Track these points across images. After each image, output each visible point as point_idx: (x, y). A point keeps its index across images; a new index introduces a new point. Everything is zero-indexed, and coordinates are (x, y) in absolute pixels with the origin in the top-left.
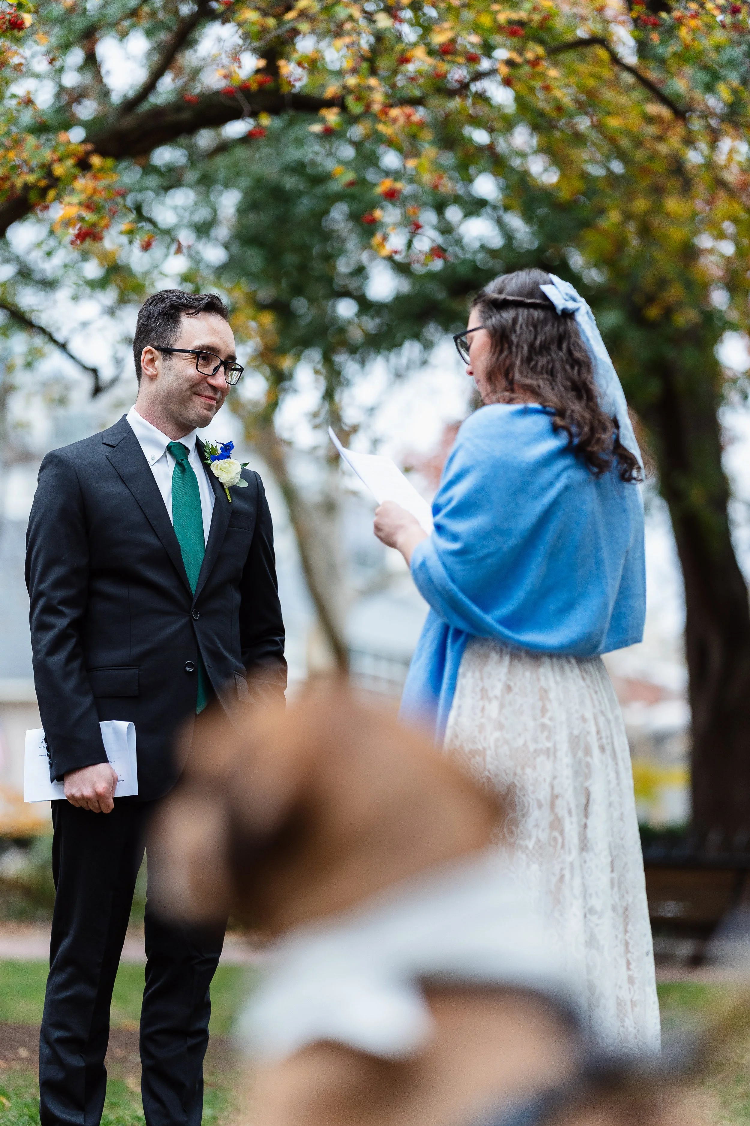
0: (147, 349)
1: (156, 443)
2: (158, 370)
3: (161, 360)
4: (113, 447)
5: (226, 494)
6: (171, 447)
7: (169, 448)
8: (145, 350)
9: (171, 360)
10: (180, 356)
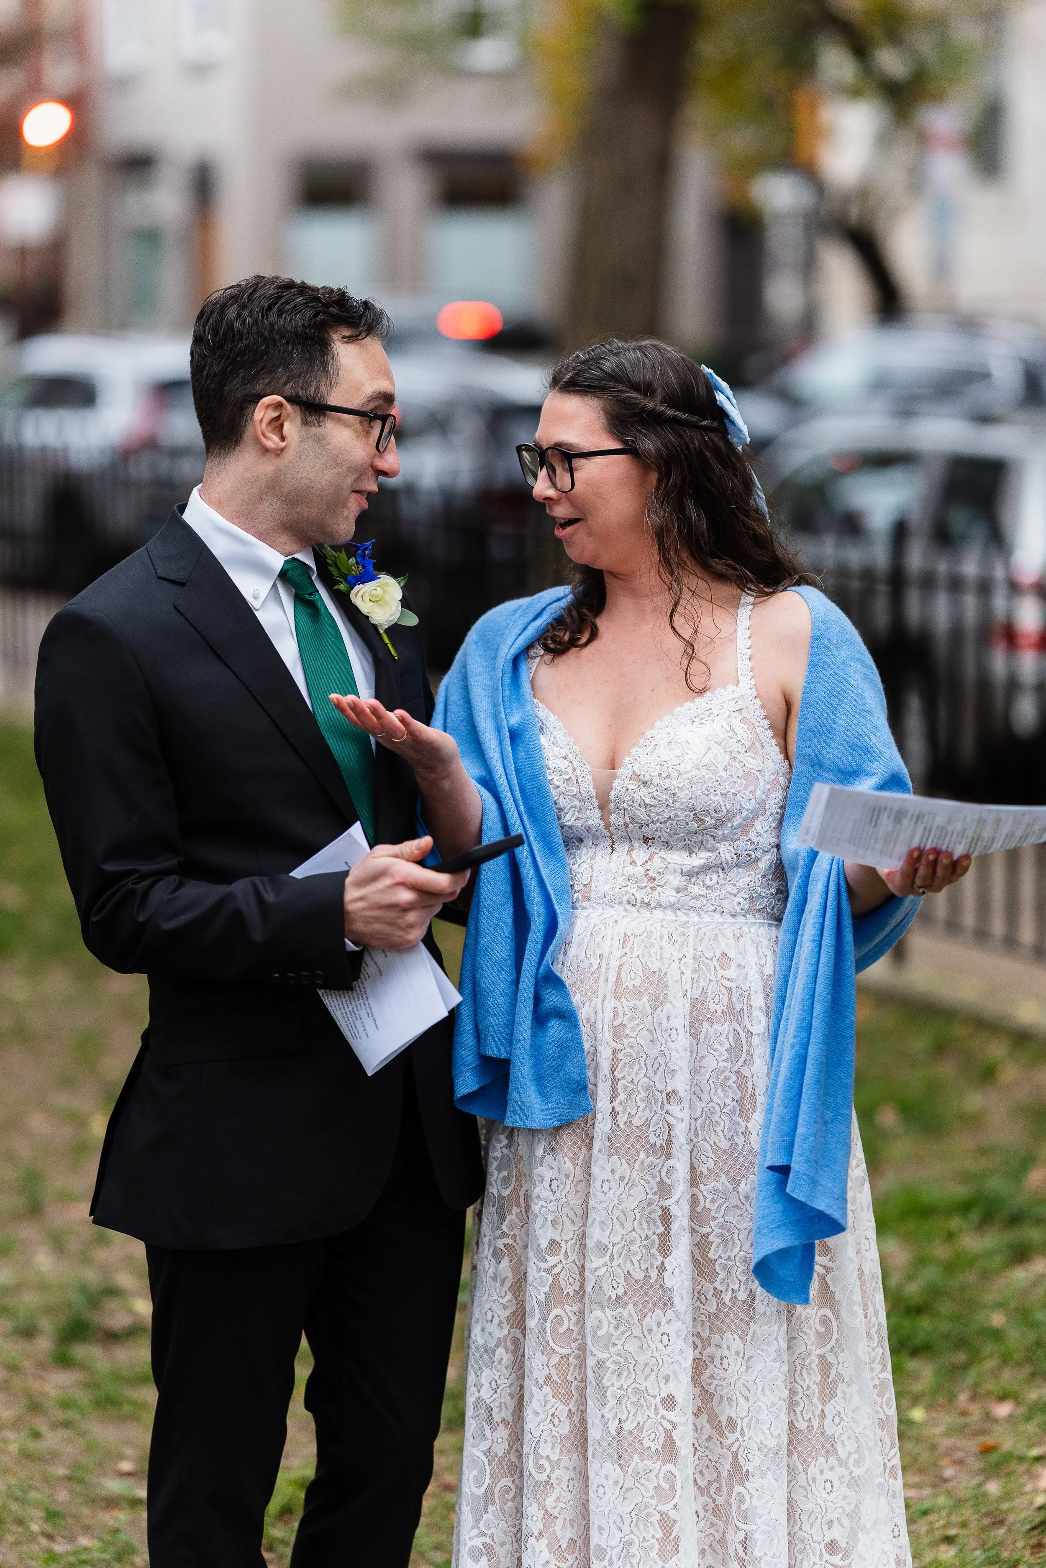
0: (274, 400)
1: (258, 567)
2: (289, 439)
3: (298, 420)
4: (181, 584)
5: (386, 644)
6: (287, 570)
7: (283, 575)
8: (266, 400)
9: (323, 426)
10: (339, 420)
